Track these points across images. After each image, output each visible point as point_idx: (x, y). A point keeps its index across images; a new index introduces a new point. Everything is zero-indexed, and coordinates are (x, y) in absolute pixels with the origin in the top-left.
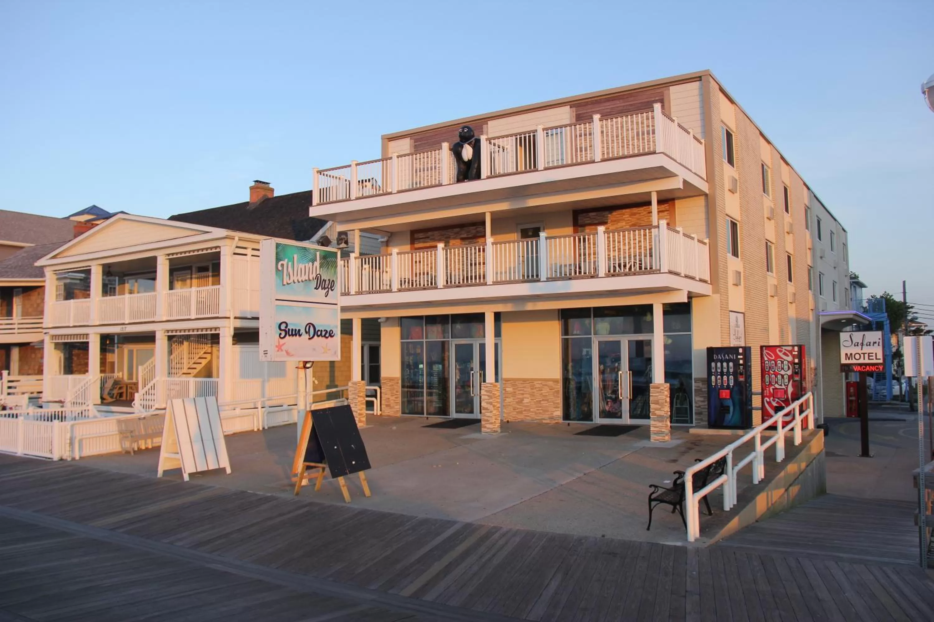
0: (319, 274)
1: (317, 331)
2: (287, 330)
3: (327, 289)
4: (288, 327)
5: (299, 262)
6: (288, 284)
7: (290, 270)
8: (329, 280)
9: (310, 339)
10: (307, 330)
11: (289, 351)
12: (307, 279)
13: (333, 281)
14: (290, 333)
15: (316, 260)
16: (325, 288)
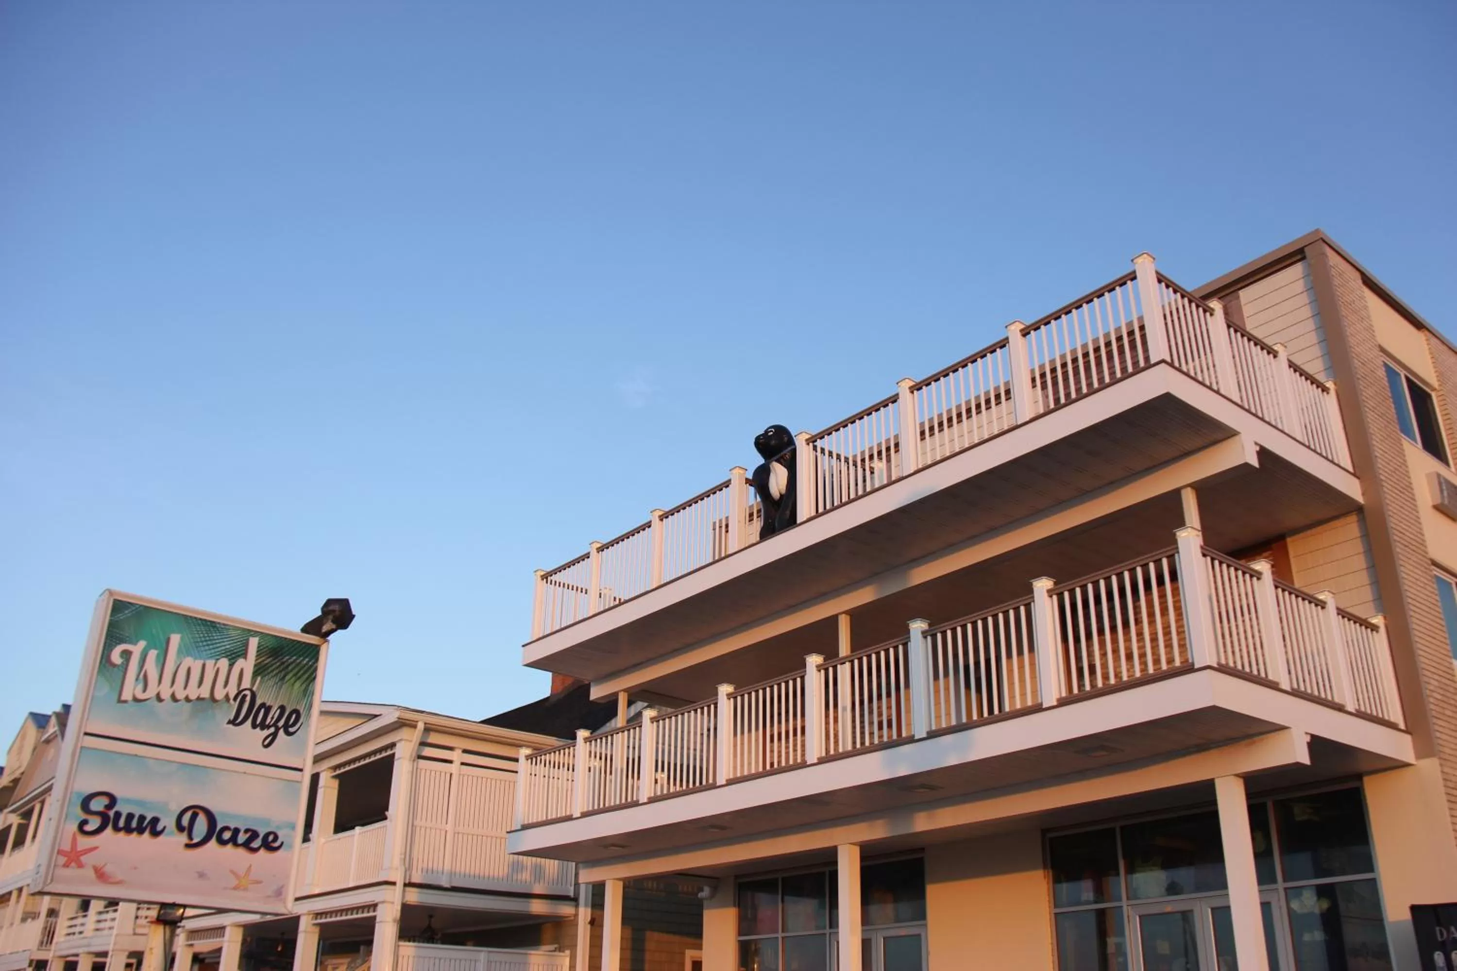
0: (251, 690)
1: (218, 828)
2: (111, 814)
3: (272, 730)
4: (117, 808)
5: (183, 651)
6: (136, 700)
7: (151, 667)
8: (282, 708)
9: (188, 846)
10: (185, 821)
11: (108, 869)
12: (206, 694)
13: (297, 712)
14: (122, 823)
15: (244, 655)
16: (263, 726)
